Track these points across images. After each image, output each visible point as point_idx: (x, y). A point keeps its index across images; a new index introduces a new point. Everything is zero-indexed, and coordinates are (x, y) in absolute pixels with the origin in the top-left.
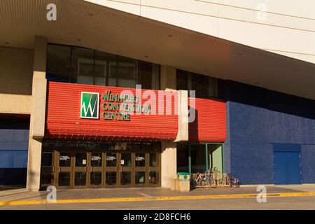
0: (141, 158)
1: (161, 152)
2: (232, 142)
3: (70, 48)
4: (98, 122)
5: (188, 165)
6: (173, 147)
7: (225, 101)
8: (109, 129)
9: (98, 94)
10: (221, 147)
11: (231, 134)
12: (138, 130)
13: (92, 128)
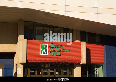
0: (65, 71)
1: (74, 68)
2: (107, 64)
3: (33, 23)
4: (48, 56)
5: (86, 74)
6: (79, 66)
7: (104, 45)
8: (52, 59)
9: (48, 45)
10: (102, 66)
11: (106, 60)
12: (64, 59)
13: (45, 59)
